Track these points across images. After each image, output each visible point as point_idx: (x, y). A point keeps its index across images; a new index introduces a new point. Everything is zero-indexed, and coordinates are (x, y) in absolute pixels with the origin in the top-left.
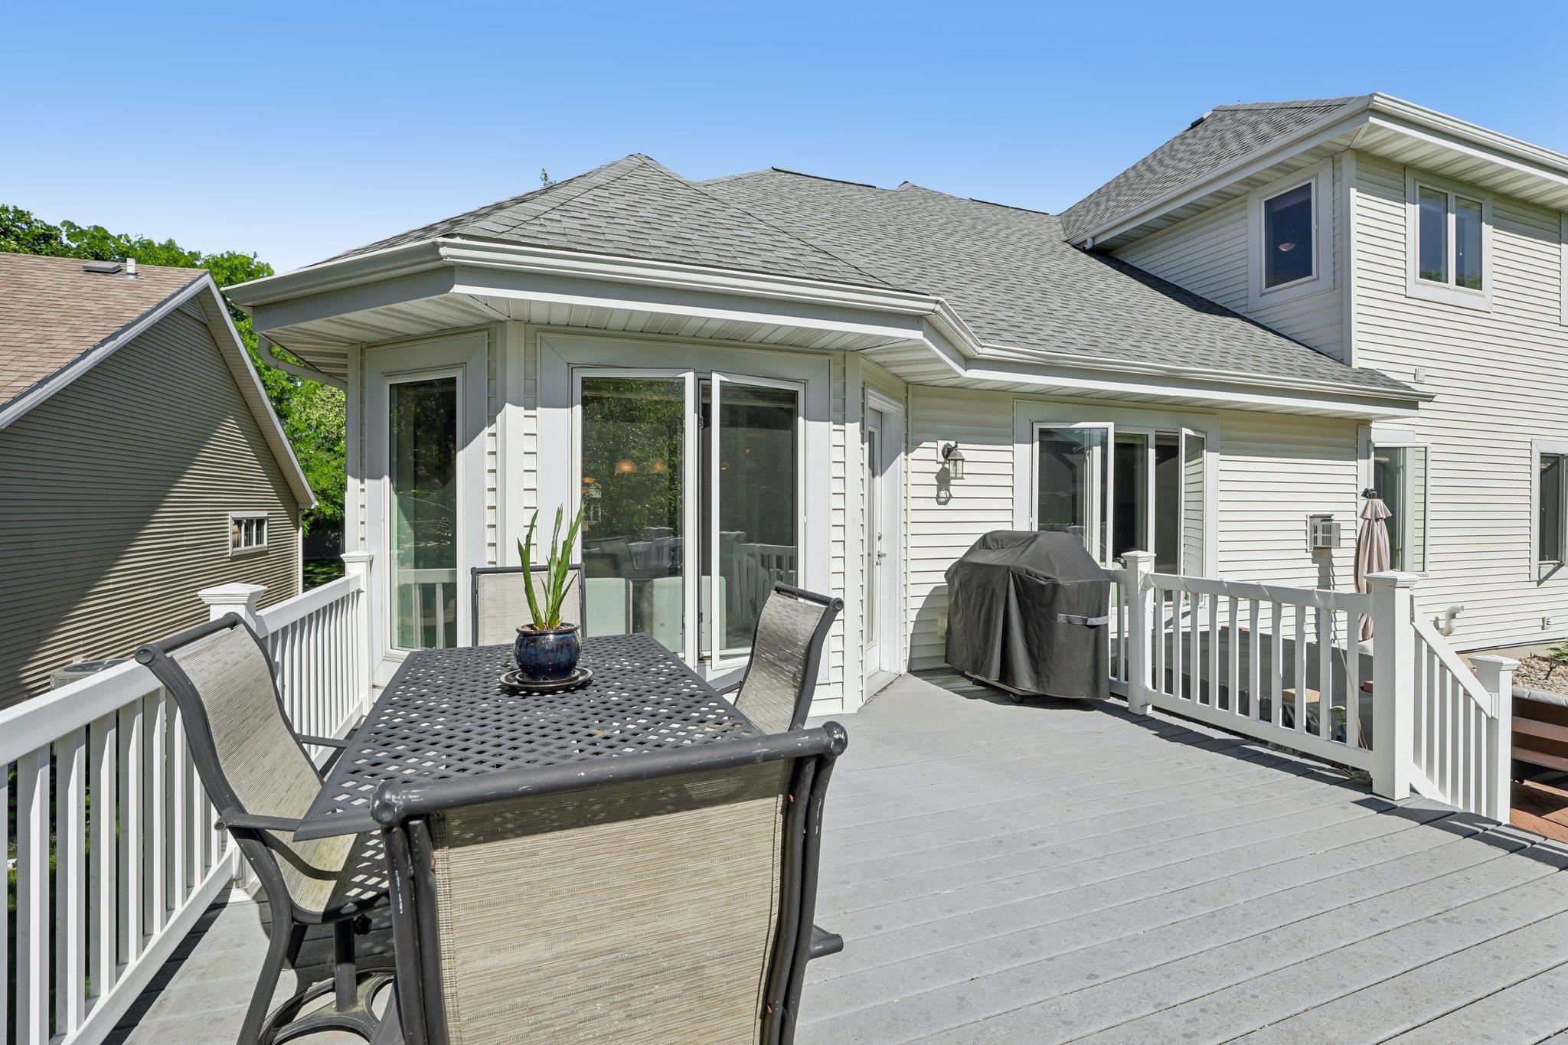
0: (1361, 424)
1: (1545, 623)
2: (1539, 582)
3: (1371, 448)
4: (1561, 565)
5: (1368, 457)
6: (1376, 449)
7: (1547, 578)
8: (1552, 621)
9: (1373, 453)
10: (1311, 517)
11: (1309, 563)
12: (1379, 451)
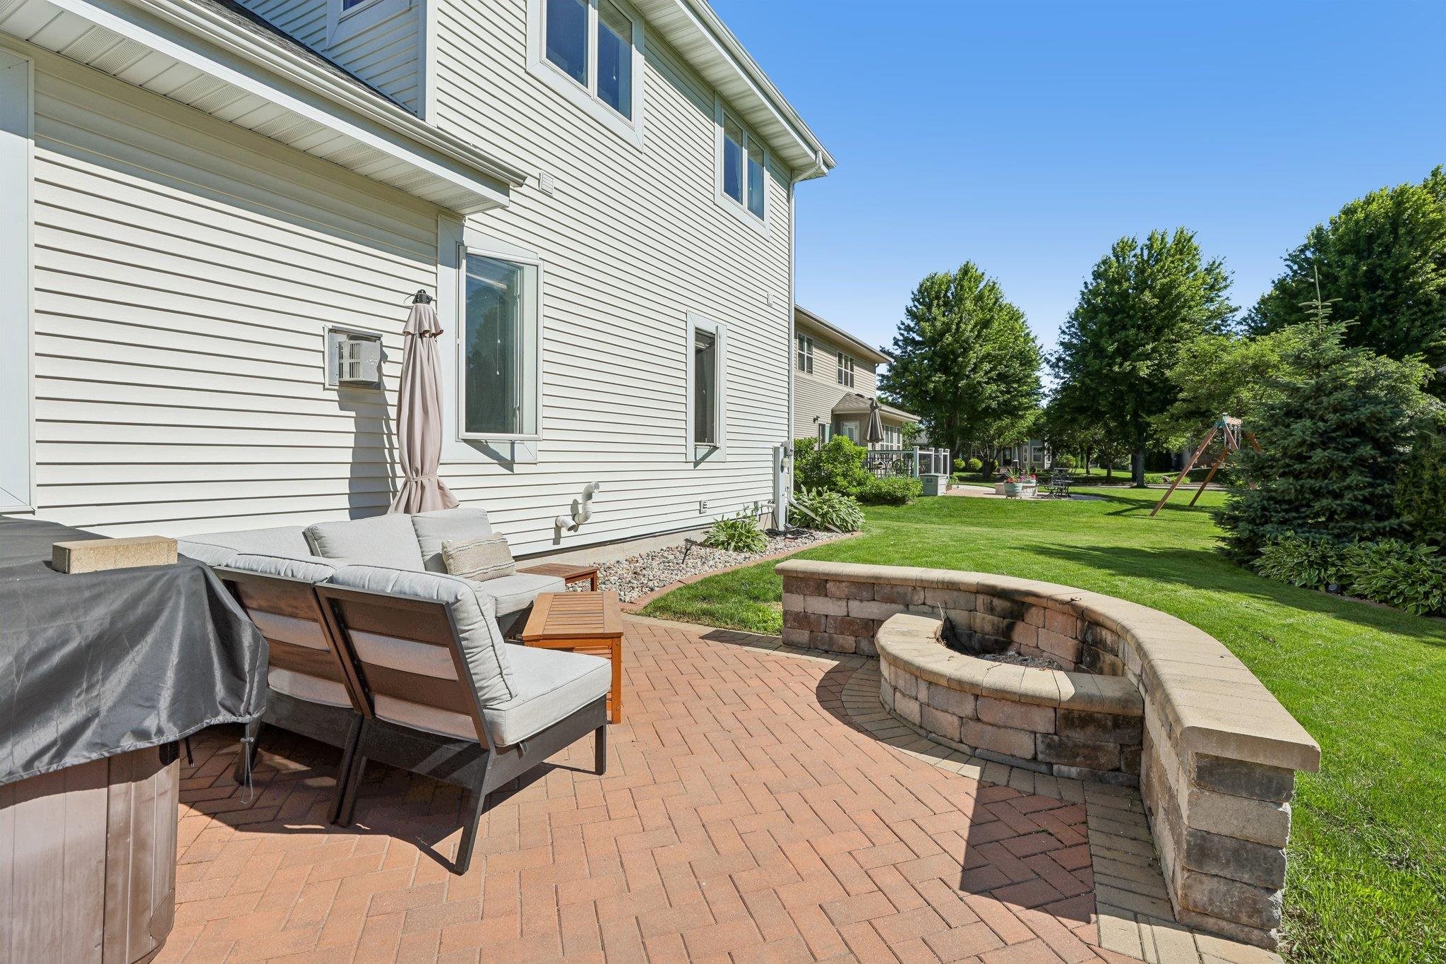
0: (443, 213)
1: (703, 506)
2: (696, 464)
3: (462, 254)
4: (715, 448)
5: (458, 266)
6: (470, 256)
7: (703, 459)
8: (709, 504)
9: (464, 262)
10: (330, 330)
11: (334, 409)
12: (478, 263)
